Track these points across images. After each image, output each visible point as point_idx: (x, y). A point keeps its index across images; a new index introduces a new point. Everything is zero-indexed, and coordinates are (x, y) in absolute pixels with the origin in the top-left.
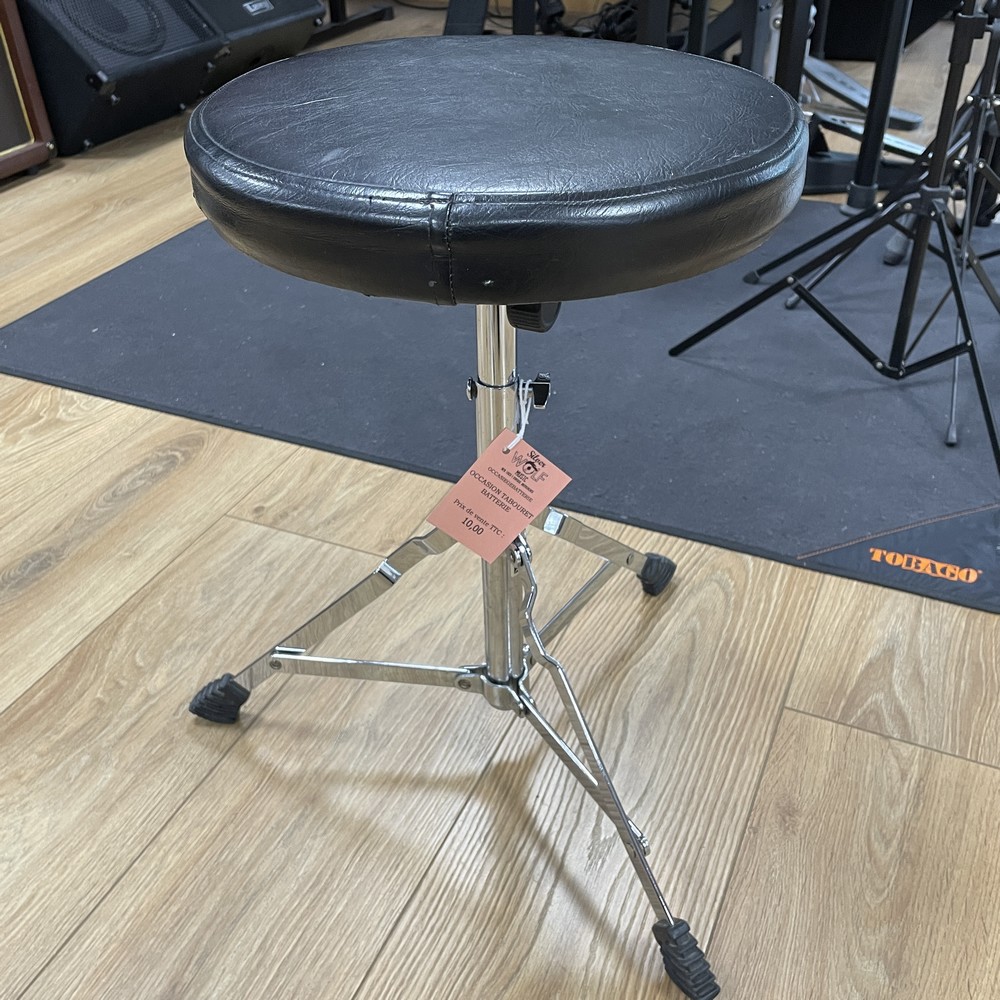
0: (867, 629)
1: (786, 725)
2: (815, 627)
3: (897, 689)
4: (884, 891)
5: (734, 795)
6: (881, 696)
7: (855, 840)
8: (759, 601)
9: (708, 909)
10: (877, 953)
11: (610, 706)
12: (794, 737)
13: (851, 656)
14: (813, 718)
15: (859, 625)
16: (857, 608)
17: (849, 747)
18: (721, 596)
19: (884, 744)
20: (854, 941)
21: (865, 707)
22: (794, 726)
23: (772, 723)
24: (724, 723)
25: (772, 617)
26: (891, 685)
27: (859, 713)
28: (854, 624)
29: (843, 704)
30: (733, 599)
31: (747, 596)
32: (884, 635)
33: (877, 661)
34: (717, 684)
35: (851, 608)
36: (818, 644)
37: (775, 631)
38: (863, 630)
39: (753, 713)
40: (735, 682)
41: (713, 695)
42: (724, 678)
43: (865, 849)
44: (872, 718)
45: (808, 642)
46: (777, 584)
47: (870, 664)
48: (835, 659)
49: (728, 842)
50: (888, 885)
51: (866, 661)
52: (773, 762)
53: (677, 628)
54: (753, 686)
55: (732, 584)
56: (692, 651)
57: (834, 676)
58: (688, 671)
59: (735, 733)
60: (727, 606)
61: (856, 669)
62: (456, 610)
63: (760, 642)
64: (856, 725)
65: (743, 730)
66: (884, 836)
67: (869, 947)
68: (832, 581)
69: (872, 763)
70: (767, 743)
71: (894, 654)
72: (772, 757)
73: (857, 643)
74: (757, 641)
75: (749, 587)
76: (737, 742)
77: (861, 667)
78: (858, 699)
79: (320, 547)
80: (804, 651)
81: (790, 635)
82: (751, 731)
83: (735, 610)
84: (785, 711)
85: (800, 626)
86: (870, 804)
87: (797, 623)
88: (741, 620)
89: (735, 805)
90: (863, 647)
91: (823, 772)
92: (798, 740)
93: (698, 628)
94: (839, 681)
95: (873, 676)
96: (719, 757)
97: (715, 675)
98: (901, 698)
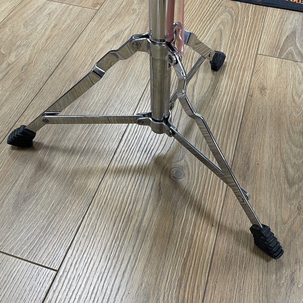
0: (285, 25)
1: (259, 60)
2: (266, 25)
3: (298, 45)
4: (300, 112)
5: (242, 85)
6: (292, 48)
7: (288, 96)
8: (244, 18)
9: (237, 123)
10: (299, 132)
11: (193, 58)
12: (262, 64)
13: (280, 35)
14: (269, 57)
15: (282, 24)
16: (281, 18)
17: (282, 65)
18: (230, 16)
19: (295, 64)
20: (291, 129)
21: (287, 52)
22: (262, 60)
23: (254, 59)
24: (236, 61)
25: (250, 23)
26: (296, 44)
27: (285, 54)
28: (280, 24)
29: (279, 51)
30: (234, 18)
31: (240, 16)
32: (291, 27)
33: (290, 36)
34: (232, 48)
35: (278, 18)
36: (268, 31)
37: (251, 28)
38: (284, 26)
39: (246, 56)
40: (239, 47)
41: (231, 52)
42: (234, 45)
43: (292, 99)
44: (290, 55)
45: (264, 31)
46: (250, 11)
47: (287, 37)
48: (275, 36)
49: (242, 100)
50: (301, 110)
51: (286, 36)
52: (255, 73)
53: (214, 29)
54: (245, 47)
55: (234, 12)
56: (221, 37)
57: (275, 42)
58: (220, 44)
59: (240, 64)
60: (232, 20)
61: (283, 39)
62: (128, 28)
63: (246, 32)
64: (284, 58)
65: (243, 63)
66: (298, 94)
67: (296, 131)
68: (270, 9)
69: (292, 71)
70: (253, 66)
71: (296, 33)
72: (255, 71)
73: (282, 30)
74: (245, 32)
75: (240, 13)
76: (241, 67)
77: (284, 38)
78: (284, 49)
79: (69, 7)
80: (263, 34)
81: (257, 29)
82: (246, 63)
83: (235, 21)
84: (258, 55)
85: (260, 26)
86: (292, 84)
87: (259, 25)
88: (238, 25)
89: (243, 88)
90: (284, 32)
91: (274, 75)
92: (264, 65)
93: (223, 29)
94: (277, 44)
95: (289, 41)
96: (235, 73)
97: (231, 45)
98: (300, 48)
